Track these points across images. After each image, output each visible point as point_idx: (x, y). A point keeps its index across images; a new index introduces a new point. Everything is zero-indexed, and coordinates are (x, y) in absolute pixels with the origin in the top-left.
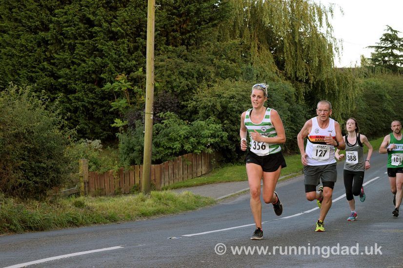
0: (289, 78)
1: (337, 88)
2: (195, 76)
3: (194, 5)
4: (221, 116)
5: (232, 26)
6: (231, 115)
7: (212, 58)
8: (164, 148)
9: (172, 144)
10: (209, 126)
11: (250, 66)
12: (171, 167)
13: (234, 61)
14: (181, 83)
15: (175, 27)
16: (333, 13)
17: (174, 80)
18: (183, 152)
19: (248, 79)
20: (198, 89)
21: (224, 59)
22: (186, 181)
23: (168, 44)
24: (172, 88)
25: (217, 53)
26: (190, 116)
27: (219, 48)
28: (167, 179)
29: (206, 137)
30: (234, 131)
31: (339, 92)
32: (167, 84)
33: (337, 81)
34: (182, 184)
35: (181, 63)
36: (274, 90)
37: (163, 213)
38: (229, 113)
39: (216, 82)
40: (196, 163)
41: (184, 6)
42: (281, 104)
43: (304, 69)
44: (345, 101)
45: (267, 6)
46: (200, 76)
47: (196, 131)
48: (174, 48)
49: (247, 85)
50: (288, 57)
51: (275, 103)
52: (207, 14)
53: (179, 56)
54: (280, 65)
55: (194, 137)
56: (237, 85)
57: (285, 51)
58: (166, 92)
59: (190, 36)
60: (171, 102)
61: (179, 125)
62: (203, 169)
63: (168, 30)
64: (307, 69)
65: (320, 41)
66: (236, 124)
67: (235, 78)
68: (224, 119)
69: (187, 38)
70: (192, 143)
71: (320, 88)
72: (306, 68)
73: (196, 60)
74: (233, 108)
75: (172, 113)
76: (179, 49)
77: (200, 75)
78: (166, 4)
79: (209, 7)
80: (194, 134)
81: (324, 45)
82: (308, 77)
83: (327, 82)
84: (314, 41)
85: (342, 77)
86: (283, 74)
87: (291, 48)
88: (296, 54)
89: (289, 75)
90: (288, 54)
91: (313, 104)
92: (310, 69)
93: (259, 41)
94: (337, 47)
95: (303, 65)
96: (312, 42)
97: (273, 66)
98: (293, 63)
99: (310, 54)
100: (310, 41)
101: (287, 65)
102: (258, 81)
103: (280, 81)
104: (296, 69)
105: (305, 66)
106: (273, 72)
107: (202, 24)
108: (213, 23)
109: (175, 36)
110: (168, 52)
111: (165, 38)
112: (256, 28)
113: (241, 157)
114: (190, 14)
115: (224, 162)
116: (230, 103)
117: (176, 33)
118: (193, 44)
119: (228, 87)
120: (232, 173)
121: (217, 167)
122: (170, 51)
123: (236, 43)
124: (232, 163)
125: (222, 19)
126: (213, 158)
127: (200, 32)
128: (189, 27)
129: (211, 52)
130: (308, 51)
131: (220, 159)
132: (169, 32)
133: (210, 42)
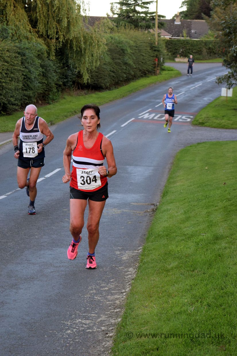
0: (41, 36)
11: (5, 27)
19: (5, 39)
31: (85, 49)
33: (83, 39)
36: (27, 49)
42: (33, 61)
43: (55, 28)
44: (91, 58)
49: (2, 44)
50: (40, 17)
51: (28, 60)
54: (34, 23)
57: (38, 10)
64: (57, 29)
65: (69, 4)
71: (69, 46)
72: (57, 27)
81: (72, 7)
82: (58, 36)
83: (75, 40)
84: (64, 4)
85: (88, 37)
86: (36, 32)
87: (44, 8)
88: (48, 14)
89: (41, 33)
90: (41, 14)
91: (63, 59)
92: (61, 28)
93: (15, 1)
94: (85, 8)
95: (54, 25)
96: (62, 4)
97: (27, 25)
98: (45, 22)
99: (60, 14)
100: (60, 3)
101: (39, 23)
102: (13, 40)
103: (33, 39)
104: (48, 28)
105: (56, 25)
106: (27, 30)
130: (58, 12)
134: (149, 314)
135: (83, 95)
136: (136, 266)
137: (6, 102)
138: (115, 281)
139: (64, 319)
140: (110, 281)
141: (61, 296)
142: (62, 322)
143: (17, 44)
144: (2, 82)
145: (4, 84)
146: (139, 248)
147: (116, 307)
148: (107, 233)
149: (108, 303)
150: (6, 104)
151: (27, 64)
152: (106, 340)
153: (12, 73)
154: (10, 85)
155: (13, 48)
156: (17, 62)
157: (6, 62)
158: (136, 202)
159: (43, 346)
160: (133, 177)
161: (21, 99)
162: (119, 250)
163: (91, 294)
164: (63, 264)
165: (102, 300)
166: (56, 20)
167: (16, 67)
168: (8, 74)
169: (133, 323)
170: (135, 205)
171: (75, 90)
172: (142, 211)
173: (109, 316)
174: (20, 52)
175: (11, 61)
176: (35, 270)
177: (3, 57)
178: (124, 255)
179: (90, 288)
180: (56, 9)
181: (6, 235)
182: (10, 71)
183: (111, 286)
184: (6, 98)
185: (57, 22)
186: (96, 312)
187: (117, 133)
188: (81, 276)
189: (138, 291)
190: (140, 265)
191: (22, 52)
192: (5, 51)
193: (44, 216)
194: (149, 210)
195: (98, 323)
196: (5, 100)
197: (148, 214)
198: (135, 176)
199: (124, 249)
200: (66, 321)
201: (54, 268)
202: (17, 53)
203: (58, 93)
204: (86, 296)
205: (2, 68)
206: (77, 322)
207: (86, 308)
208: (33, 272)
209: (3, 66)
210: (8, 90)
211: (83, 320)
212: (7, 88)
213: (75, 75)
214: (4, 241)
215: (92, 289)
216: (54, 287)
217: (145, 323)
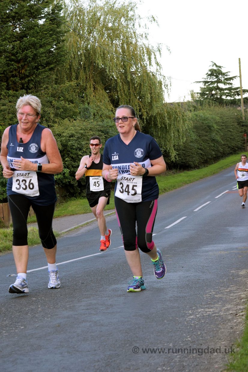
1: (168, 122)
3: (31, 51)
5: (68, 69)
6: (71, 153)
7: (50, 100)
11: (87, 106)
13: (72, 102)
15: (14, 73)
16: (161, 53)
19: (86, 118)
21: (62, 100)
22: (33, 217)
23: (8, 89)
25: (55, 95)
27: (57, 91)
30: (75, 167)
31: (170, 125)
33: (168, 115)
36: (110, 127)
37: (8, 249)
38: (69, 151)
39: (56, 122)
41: (21, 52)
44: (176, 134)
45: (99, 49)
48: (15, 92)
49: (85, 123)
50: (121, 95)
52: (44, 59)
54: (115, 103)
56: (76, 124)
57: (118, 89)
59: (29, 80)
63: (8, 76)
64: (140, 106)
65: (151, 80)
66: (77, 160)
67: (74, 118)
68: (65, 157)
69: (26, 83)
71: (153, 123)
72: (139, 104)
74: (74, 146)
78: (5, 51)
79: (45, 53)
81: (154, 83)
82: (141, 113)
83: (158, 116)
84: (145, 79)
85: (172, 112)
87: (124, 87)
88: (129, 93)
90: (122, 93)
92: (143, 105)
93: (94, 82)
94: (166, 84)
95: (136, 102)
96: (143, 80)
97: (109, 105)
98: (127, 101)
99: (142, 91)
100: (141, 80)
101: (121, 103)
102: (95, 119)
106: (109, 110)
107: (40, 69)
108: (50, 67)
109: (15, 81)
110: (9, 96)
111: (6, 83)
112: (91, 70)
113: (83, 191)
114: (28, 60)
115: (68, 196)
116: (70, 141)
117: (16, 78)
118: (32, 87)
119: (67, 126)
120: (76, 206)
121: (61, 202)
122: (11, 96)
123: (73, 84)
124: (75, 197)
125: (58, 63)
126: (57, 194)
127: (38, 76)
128: (28, 72)
129: (50, 95)
130: (140, 89)
131: (64, 194)
132: (8, 77)
133: (48, 85)
138: (235, 286)
140: (229, 286)
141: (177, 297)
143: (100, 123)
149: (231, 298)
152: (237, 318)
155: (96, 127)
158: (244, 247)
159: (164, 327)
160: (235, 234)
163: (210, 294)
164: (172, 281)
165: (224, 297)
166: (137, 97)
170: (242, 249)
173: (236, 304)
174: (103, 131)
177: (86, 135)
178: (241, 272)
179: (208, 291)
181: (106, 271)
183: (232, 289)
186: (219, 304)
187: (212, 203)
191: (106, 131)
192: (89, 130)
195: (224, 309)
198: (237, 233)
199: (239, 269)
200: (186, 311)
201: (164, 284)
202: (100, 131)
204: (204, 296)
206: (199, 311)
211: (205, 309)
215: (211, 292)
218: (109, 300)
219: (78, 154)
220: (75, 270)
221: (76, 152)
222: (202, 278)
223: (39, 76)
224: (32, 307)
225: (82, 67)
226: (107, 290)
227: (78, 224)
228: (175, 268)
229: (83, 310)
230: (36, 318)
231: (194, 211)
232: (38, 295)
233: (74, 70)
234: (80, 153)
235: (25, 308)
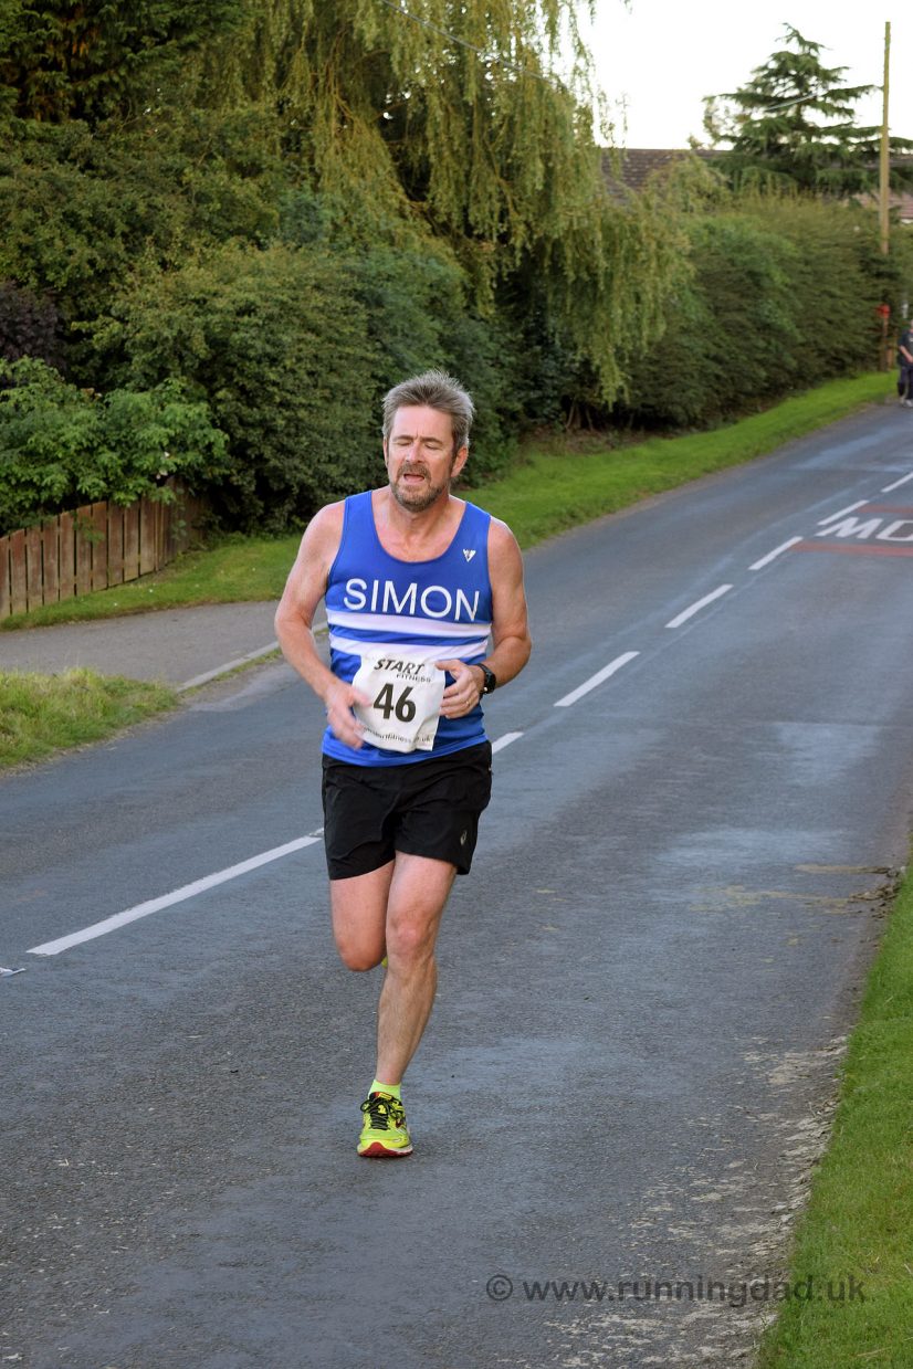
0: (442, 229)
2: (118, 231)
4: (207, 373)
5: (250, 44)
6: (241, 372)
7: (176, 166)
8: (9, 482)
9: (38, 470)
10: (163, 408)
11: (308, 197)
12: (32, 551)
13: (250, 170)
14: (70, 253)
15: (50, 52)
16: (596, 8)
17: (48, 240)
18: (73, 499)
19: (303, 241)
20: (130, 278)
21: (221, 169)
22: (86, 598)
23: (24, 111)
24: (40, 270)
25: (197, 147)
26: (103, 369)
27: (204, 131)
28: (20, 590)
29: (153, 449)
30: (252, 425)
31: (610, 276)
32: (21, 257)
33: (605, 238)
34: (73, 609)
35: (70, 184)
36: (389, 278)
38: (234, 365)
39: (190, 251)
40: (119, 536)
42: (413, 325)
43: (496, 196)
44: (631, 307)
46: (139, 229)
47: (120, 428)
48: (48, 125)
49: (298, 264)
50: (440, 155)
51: (392, 322)
52: (161, 11)
53: (63, 157)
54: (415, 181)
55: (113, 449)
56: (263, 265)
57: (429, 133)
58: (20, 285)
59: (102, 84)
60: (35, 322)
61: (62, 403)
62: (144, 555)
63: (24, 63)
64: (503, 200)
65: (551, 106)
66: (259, 400)
67: (257, 239)
68: (217, 385)
69: (90, 92)
70: (106, 468)
71: (547, 262)
72: (501, 192)
73: (122, 171)
74: (252, 347)
75: (38, 363)
76: (63, 132)
77: (138, 225)
80: (113, 437)
81: (564, 118)
82: (506, 225)
83: (569, 242)
84: (529, 104)
85: (622, 228)
86: (422, 212)
87: (452, 125)
88: (468, 146)
89: (445, 219)
90: (442, 145)
91: (525, 313)
92: (516, 198)
93: (344, 98)
94: (608, 120)
95: (491, 183)
96: (523, 104)
97: (389, 187)
98: (459, 175)
99: (515, 146)
100: (515, 108)
101: (437, 181)
102: (335, 245)
103: (413, 239)
104: (468, 199)
105: (499, 185)
106: (390, 206)
107: (144, 45)
108: (183, 43)
109: (51, 85)
110: (24, 139)
111: (15, 90)
112: (335, 51)
113: (273, 513)
114: (102, 11)
115: (217, 528)
116: (237, 330)
117: (54, 73)
118: (112, 113)
119: (232, 272)
120: (242, 570)
121: (193, 546)
122: (33, 138)
123: (263, 114)
124: (244, 532)
125: (212, 26)
126: (179, 519)
127: (138, 73)
128: (102, 54)
129: (176, 145)
130: (508, 136)
131: (203, 518)
132: (27, 67)
133: (171, 108)
134: (887, 1297)
135: (599, 452)
136: (827, 1109)
137: (310, 481)
138: (744, 1168)
139: (554, 1314)
140: (726, 1167)
141: (542, 1225)
142: (548, 1323)
143: (352, 262)
144: (295, 405)
145: (302, 413)
146: (836, 1041)
147: (753, 1270)
148: (707, 981)
149: (720, 1252)
150: (309, 489)
151: (388, 336)
153: (331, 370)
154: (327, 418)
155: (337, 276)
156: (353, 330)
157: (315, 330)
158: (817, 863)
160: (799, 764)
161: (367, 468)
162: (757, 1047)
163: (654, 1217)
164: (541, 1100)
165: (698, 1243)
166: (497, 166)
167: (348, 350)
168: (319, 375)
169: (824, 1332)
170: (810, 875)
171: (569, 432)
172: (840, 895)
174: (362, 292)
175: (331, 327)
176: (435, 1124)
178: (778, 1065)
179: (650, 1193)
180: (501, 126)
181: (322, 989)
182: (326, 362)
183: (731, 1187)
184: (309, 467)
185: (502, 176)
187: (735, 594)
188: (613, 1146)
189: (841, 1206)
190: (843, 1105)
191: (372, 293)
192: (308, 287)
193: (463, 915)
194: (867, 894)
195: (687, 1329)
196: (306, 474)
197: (862, 909)
198: (807, 760)
199: (775, 1044)
200: (561, 1321)
201: (508, 1117)
202: (350, 295)
203: (506, 442)
204: (634, 1226)
205: (296, 353)
206: (604, 1325)
207: (638, 1270)
208: (431, 1130)
209: (301, 346)
210: (318, 437)
211: (626, 1318)
212: (313, 430)
213: (571, 373)
214: (314, 1010)
215: (657, 1200)
216: (511, 1190)
217: (872, 1333)
218: (314, 1208)
219: (263, 377)
220: (215, 965)
221: (257, 370)
222: (641, 1093)
223: (142, 74)
224: (55, 1221)
225: (303, 39)
226: (315, 1132)
227: (248, 651)
228: (560, 996)
229: (221, 1265)
230: (64, 1299)
231: (670, 625)
232: (78, 1143)
233: (272, 49)
234: (273, 377)
235: (29, 1230)
